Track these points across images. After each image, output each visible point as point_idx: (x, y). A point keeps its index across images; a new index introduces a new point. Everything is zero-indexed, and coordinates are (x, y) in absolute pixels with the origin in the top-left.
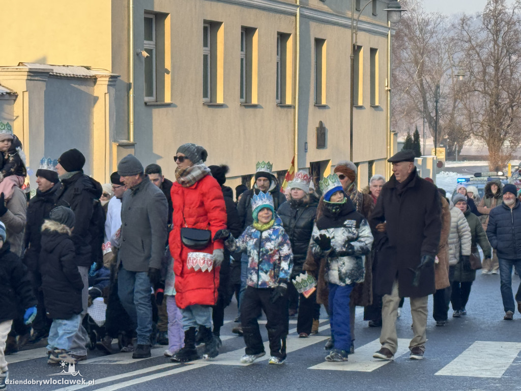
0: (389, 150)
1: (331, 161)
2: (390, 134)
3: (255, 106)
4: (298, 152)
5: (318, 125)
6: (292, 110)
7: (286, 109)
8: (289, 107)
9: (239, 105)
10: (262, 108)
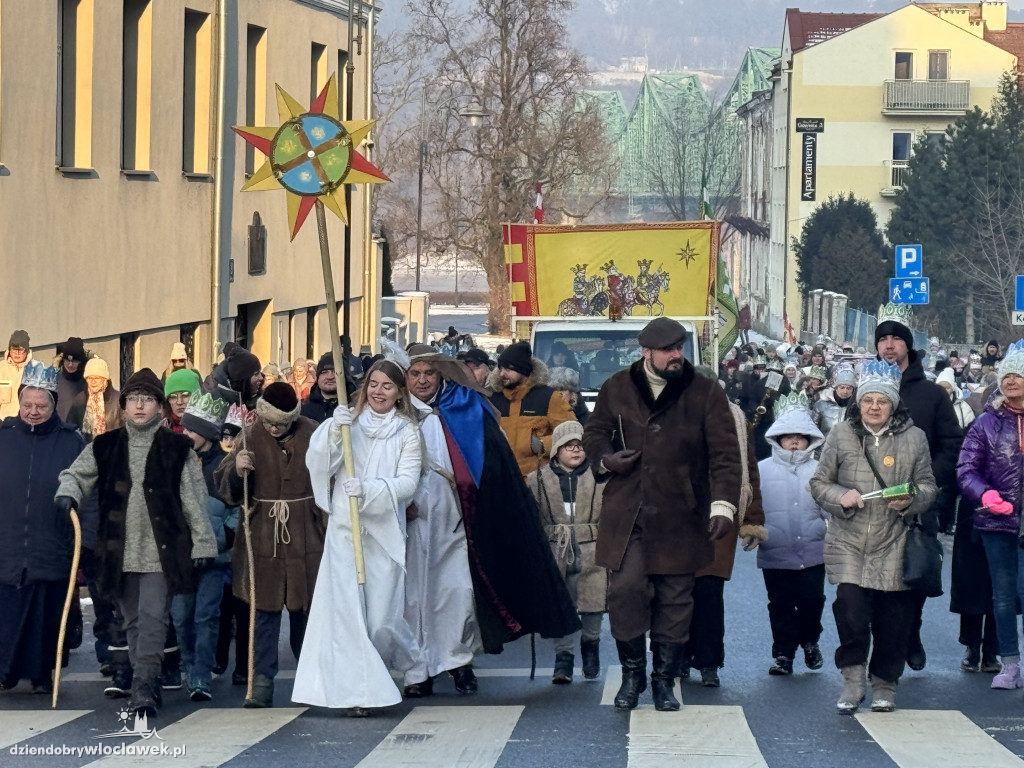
0: (367, 277)
1: (271, 303)
2: (370, 244)
3: (145, 177)
4: (220, 281)
5: (251, 223)
6: (210, 185)
7: (198, 184)
8: (202, 178)
9: (119, 174)
10: (157, 180)
